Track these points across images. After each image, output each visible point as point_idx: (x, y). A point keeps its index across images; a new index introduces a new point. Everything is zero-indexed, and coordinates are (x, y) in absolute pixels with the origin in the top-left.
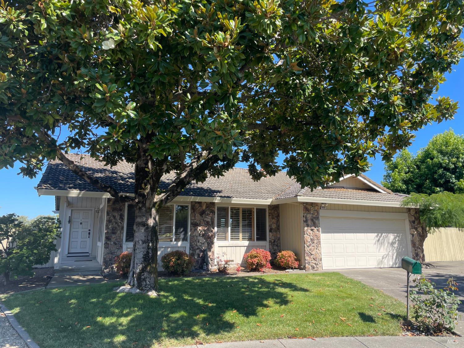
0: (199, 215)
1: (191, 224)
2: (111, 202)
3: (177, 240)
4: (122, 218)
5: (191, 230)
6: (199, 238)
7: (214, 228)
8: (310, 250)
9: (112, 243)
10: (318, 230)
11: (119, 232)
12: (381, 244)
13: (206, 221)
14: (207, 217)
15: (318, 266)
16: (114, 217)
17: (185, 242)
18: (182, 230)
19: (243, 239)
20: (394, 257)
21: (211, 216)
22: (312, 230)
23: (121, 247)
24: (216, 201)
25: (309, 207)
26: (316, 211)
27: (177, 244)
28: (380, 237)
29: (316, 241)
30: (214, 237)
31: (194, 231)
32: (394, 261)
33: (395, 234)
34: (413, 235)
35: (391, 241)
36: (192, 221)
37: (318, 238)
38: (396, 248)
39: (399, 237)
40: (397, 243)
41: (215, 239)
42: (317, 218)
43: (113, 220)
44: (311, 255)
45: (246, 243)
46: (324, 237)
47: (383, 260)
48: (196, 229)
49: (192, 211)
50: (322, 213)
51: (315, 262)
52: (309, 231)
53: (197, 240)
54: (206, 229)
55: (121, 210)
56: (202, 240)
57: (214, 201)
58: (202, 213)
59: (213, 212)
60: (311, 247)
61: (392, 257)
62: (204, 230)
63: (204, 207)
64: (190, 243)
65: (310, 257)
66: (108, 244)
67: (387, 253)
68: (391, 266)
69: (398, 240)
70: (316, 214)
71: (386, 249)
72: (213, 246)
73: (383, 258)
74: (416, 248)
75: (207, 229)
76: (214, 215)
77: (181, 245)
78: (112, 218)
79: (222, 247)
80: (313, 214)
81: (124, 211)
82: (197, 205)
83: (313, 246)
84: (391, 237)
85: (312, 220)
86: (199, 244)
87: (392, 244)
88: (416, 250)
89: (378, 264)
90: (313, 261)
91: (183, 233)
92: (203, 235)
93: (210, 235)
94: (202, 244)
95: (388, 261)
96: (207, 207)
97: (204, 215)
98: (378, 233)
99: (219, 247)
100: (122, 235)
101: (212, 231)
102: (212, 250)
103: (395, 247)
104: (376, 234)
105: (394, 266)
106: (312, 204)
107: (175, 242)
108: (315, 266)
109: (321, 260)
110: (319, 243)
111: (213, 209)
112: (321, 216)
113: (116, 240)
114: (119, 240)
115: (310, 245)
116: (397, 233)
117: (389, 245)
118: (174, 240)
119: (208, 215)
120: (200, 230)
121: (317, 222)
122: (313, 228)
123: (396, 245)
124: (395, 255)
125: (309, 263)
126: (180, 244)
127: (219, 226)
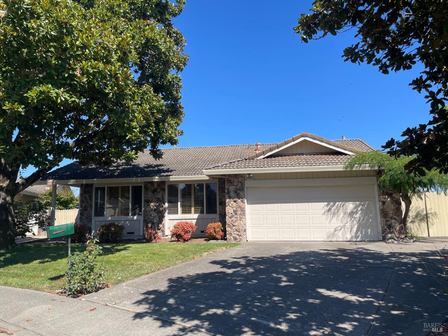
0: (151, 193)
1: (145, 201)
2: (83, 187)
3: (134, 215)
4: (91, 199)
5: (144, 206)
6: (151, 213)
7: (164, 204)
8: (232, 221)
9: (85, 217)
10: (242, 201)
11: (89, 209)
12: (334, 214)
13: (157, 197)
14: (158, 194)
15: (241, 237)
16: (86, 198)
17: (140, 216)
18: (137, 206)
19: (195, 213)
20: (355, 229)
21: (161, 193)
22: (235, 202)
23: (91, 220)
24: (156, 180)
25: (232, 179)
26: (240, 182)
27: (133, 218)
28: (333, 206)
29: (239, 213)
30: (165, 212)
31: (147, 206)
32: (353, 234)
33: (357, 203)
34: (384, 203)
35: (349, 211)
36: (145, 198)
37: (243, 210)
38: (357, 219)
39: (363, 205)
40: (360, 213)
41: (166, 213)
42: (242, 189)
43: (85, 201)
44: (234, 226)
45: (196, 216)
46: (249, 208)
47: (336, 232)
48: (149, 205)
49: (145, 190)
50: (247, 183)
51: (238, 233)
52: (232, 202)
53: (150, 215)
54: (157, 204)
55: (90, 192)
56: (154, 214)
57: (154, 180)
58: (154, 191)
59: (164, 190)
60: (233, 218)
61: (350, 230)
62: (156, 206)
63: (156, 186)
64: (144, 217)
65: (231, 228)
66: (82, 218)
67: (342, 225)
68: (349, 239)
69: (361, 209)
70: (240, 185)
71: (341, 220)
72: (163, 219)
73: (335, 231)
74: (388, 219)
75: (159, 205)
76: (165, 192)
77: (137, 218)
78: (84, 199)
79: (173, 220)
80: (237, 186)
81: (92, 193)
82: (149, 185)
83: (235, 218)
84: (350, 206)
85: (235, 192)
86: (151, 218)
87: (352, 214)
88: (388, 221)
89: (328, 237)
90: (235, 233)
91: (138, 209)
92: (155, 210)
93: (161, 210)
94: (154, 217)
95: (344, 233)
96: (158, 186)
97: (155, 193)
98: (329, 202)
99: (169, 220)
100: (91, 211)
101: (163, 206)
102: (163, 222)
103: (355, 218)
104: (326, 203)
105: (354, 240)
106: (236, 176)
107: (132, 217)
108: (238, 237)
109: (245, 231)
110: (244, 214)
111: (164, 187)
112: (247, 187)
113: (87, 215)
114: (89, 215)
115: (233, 216)
116: (361, 201)
117: (346, 216)
118: (130, 214)
119: (159, 192)
120: (152, 206)
121: (241, 193)
122: (237, 199)
123: (358, 216)
124: (356, 226)
125: (231, 234)
126: (135, 218)
127: (169, 202)
